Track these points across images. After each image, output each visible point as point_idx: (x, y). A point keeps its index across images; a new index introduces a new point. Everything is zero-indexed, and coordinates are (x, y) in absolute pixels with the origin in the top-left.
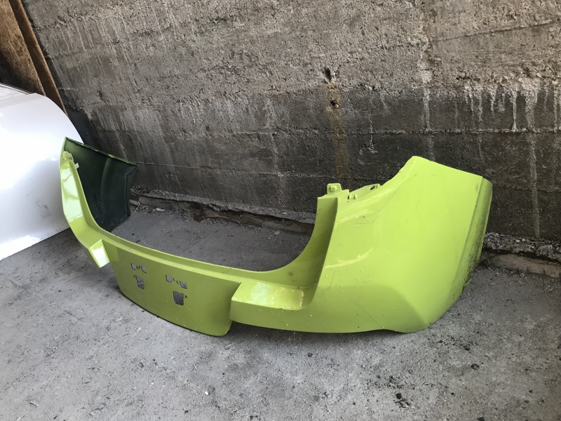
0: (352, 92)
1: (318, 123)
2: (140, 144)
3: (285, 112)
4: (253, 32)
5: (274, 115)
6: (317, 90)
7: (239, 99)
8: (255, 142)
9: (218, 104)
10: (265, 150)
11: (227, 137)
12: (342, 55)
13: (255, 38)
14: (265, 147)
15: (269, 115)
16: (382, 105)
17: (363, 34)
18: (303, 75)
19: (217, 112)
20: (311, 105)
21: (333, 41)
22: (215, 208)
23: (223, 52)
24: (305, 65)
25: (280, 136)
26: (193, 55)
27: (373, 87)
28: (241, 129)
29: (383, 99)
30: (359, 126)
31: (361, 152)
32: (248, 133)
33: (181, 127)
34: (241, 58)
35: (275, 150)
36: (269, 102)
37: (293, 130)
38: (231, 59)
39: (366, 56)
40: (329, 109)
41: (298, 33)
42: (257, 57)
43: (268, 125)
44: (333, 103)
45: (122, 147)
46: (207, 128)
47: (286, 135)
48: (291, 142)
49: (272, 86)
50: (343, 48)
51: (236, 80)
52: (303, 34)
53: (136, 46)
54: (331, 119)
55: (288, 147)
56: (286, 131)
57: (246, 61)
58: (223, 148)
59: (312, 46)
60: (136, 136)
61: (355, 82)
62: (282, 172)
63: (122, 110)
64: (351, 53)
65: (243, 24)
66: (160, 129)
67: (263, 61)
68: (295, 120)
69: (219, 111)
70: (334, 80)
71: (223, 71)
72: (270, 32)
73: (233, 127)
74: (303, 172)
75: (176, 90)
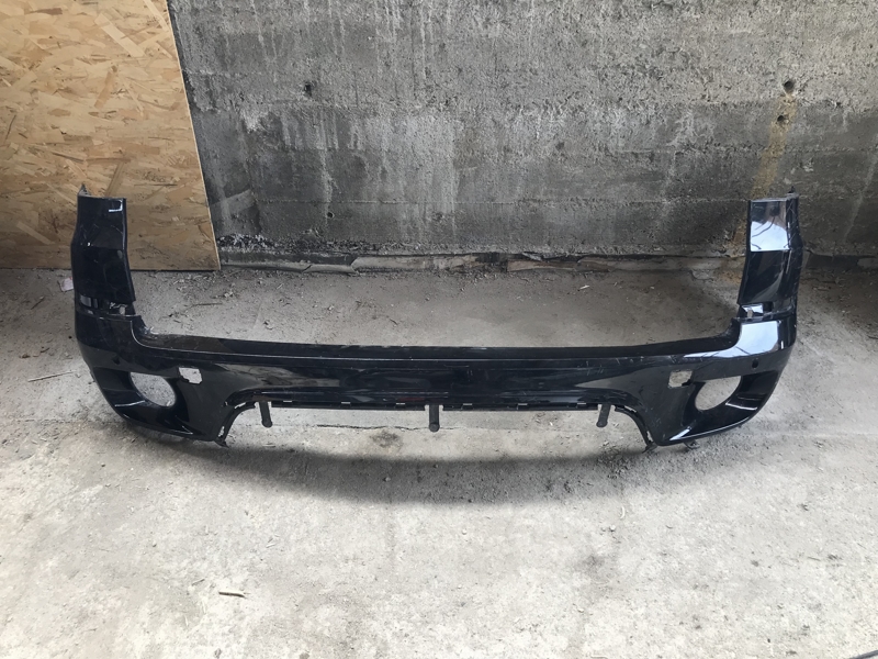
0: (812, 107)
1: (752, 140)
2: (384, 171)
3: (710, 126)
4: (709, 27)
5: (690, 129)
6: (768, 103)
7: (641, 108)
8: (644, 164)
9: (597, 113)
10: (654, 173)
11: (595, 157)
12: (820, 67)
13: (707, 35)
14: (655, 169)
15: (682, 129)
16: (842, 122)
17: (854, 49)
18: (757, 85)
19: (590, 124)
20: (753, 119)
21: (816, 52)
22: (532, 257)
23: (644, 47)
24: (766, 74)
25: (688, 155)
26: (584, 45)
27: (838, 104)
28: (626, 146)
29: (845, 116)
30: (805, 144)
31: (792, 172)
32: (635, 151)
33: (504, 144)
34: (672, 58)
35: (672, 171)
36: (690, 114)
37: (711, 147)
38: (653, 56)
39: (848, 72)
40: (773, 124)
41: (774, 37)
42: (699, 59)
43: (675, 142)
44: (781, 118)
45: (326, 177)
46: (560, 146)
47: (698, 153)
48: (701, 161)
49: (704, 97)
50: (824, 60)
51: (648, 85)
52: (781, 40)
53: (459, 18)
54: (772, 136)
55: (693, 168)
56: (700, 149)
57: (679, 61)
58: (579, 171)
59: (786, 54)
60: (380, 159)
61: (821, 98)
62: (669, 199)
63: (363, 116)
64: (831, 67)
65: (698, 16)
66: (451, 148)
67: (704, 64)
68: (721, 135)
69: (595, 122)
70: (795, 93)
71: (630, 71)
72: (733, 32)
73: (611, 144)
74: (703, 196)
75: (521, 91)
